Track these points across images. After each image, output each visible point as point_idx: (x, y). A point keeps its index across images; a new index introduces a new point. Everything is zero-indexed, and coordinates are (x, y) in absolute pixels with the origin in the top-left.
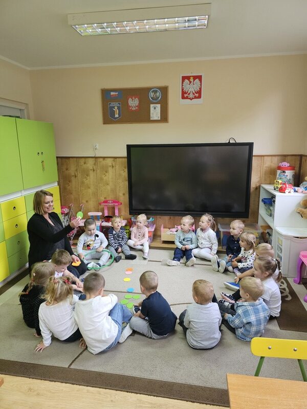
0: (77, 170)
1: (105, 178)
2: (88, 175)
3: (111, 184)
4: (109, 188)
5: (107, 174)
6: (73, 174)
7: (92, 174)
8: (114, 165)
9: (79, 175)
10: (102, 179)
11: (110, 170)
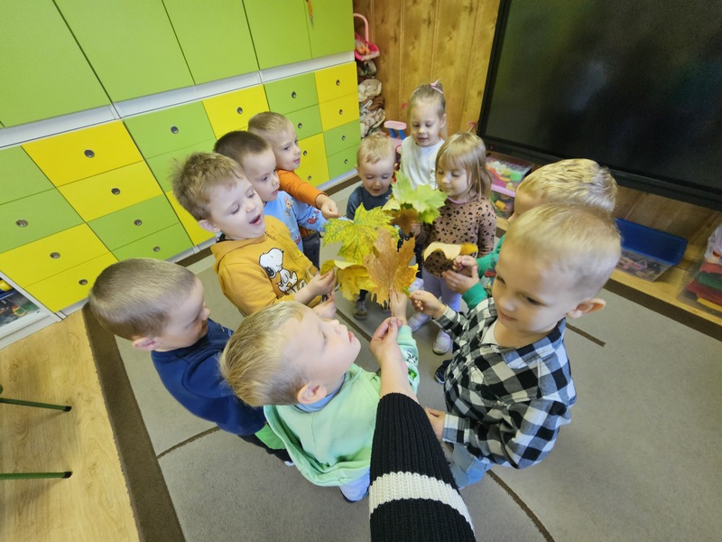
0: (399, 22)
1: (449, 45)
2: (417, 37)
3: (458, 61)
4: (452, 72)
5: (454, 34)
6: (392, 34)
7: (424, 32)
8: (475, 5)
9: (402, 37)
10: (441, 48)
11: (465, 21)
